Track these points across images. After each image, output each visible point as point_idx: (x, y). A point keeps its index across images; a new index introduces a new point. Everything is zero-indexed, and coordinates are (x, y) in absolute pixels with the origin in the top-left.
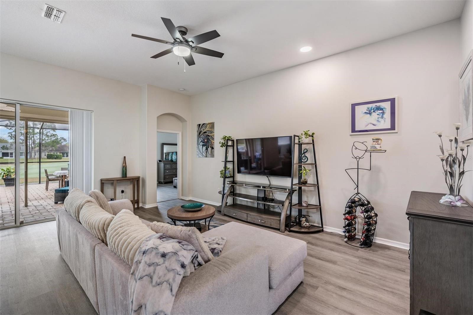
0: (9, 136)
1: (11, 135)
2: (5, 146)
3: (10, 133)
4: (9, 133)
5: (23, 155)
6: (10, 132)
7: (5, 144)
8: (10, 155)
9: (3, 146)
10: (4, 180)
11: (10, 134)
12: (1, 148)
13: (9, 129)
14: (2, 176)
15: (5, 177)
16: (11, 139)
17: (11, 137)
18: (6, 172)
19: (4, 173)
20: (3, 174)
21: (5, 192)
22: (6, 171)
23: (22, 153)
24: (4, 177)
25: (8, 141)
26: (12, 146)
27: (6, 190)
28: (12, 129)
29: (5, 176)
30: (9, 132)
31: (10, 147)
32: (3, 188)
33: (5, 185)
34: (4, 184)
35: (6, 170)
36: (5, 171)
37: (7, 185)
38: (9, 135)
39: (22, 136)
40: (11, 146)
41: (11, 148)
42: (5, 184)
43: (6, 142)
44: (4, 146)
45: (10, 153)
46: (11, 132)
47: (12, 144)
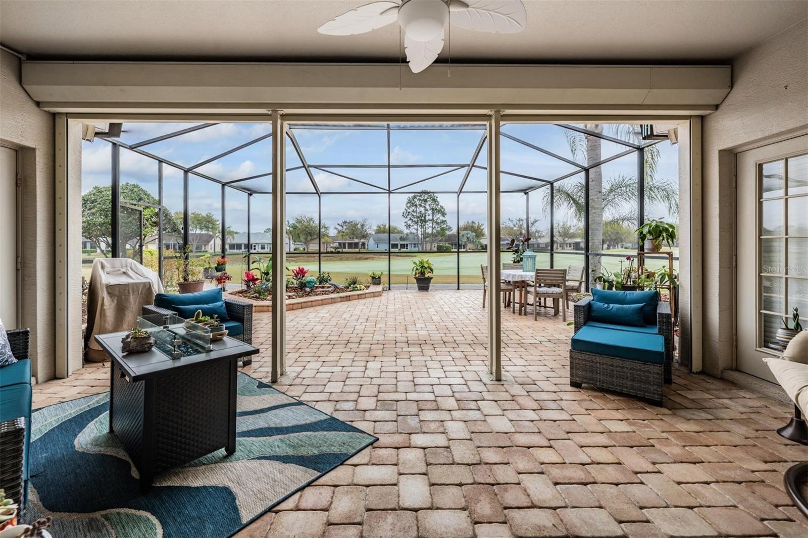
10: (417, 280)
14: (414, 273)
18: (419, 268)
19: (417, 269)
20: (415, 270)
22: (418, 265)
24: (417, 276)
25: (404, 232)
27: (420, 297)
29: (418, 274)
31: (406, 237)
32: (416, 293)
33: (418, 289)
37: (420, 289)
38: (404, 225)
41: (407, 239)
42: (418, 286)
44: (401, 237)
47: (407, 235)
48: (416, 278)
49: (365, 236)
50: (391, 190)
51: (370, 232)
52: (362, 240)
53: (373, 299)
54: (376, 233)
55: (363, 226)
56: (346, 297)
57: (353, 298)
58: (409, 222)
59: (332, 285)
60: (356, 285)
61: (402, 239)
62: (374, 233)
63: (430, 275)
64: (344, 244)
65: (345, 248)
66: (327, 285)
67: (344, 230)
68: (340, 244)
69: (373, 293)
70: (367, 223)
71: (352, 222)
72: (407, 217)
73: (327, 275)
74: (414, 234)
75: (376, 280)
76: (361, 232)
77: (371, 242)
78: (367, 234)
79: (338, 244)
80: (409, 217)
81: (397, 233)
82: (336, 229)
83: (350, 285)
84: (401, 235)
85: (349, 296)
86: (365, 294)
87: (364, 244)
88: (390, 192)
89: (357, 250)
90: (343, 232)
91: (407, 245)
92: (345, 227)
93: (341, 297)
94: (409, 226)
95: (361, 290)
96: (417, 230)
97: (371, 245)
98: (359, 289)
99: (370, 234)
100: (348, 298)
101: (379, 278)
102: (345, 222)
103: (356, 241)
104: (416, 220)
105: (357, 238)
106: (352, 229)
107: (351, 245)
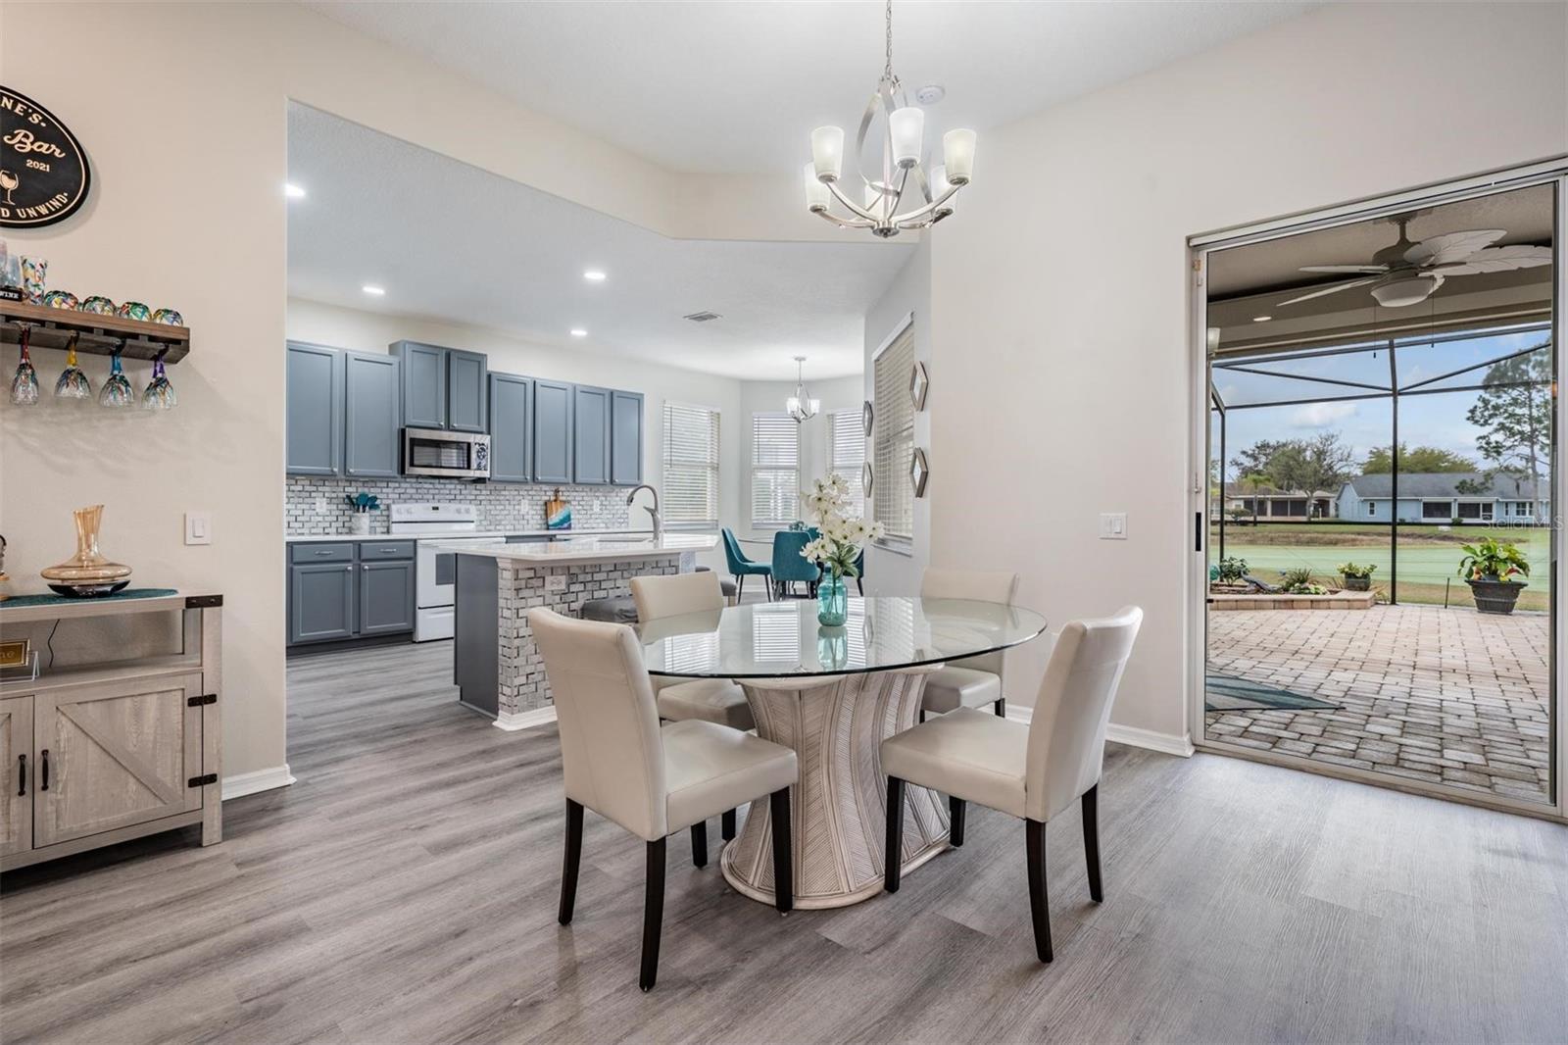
0: (1480, 448)
1: (1488, 443)
2: (1469, 481)
3: (1483, 438)
4: (1481, 438)
5: (1527, 512)
6: (1482, 435)
7: (1467, 477)
8: (1484, 511)
9: (1461, 483)
10: (1474, 587)
11: (1484, 441)
12: (1457, 488)
13: (1481, 425)
14: (1465, 571)
15: (1478, 576)
16: (1488, 456)
17: (1486, 450)
18: (1479, 559)
19: (1474, 563)
20: (1468, 564)
21: (1480, 630)
22: (1479, 553)
23: (1524, 504)
24: (1475, 577)
25: (1475, 466)
26: (1490, 481)
27: (1481, 626)
28: (1489, 424)
29: (1478, 573)
30: (1478, 435)
31: (1482, 484)
32: (1471, 616)
33: (1476, 608)
34: (1475, 604)
35: (1481, 552)
36: (1475, 553)
37: (1484, 607)
38: (1478, 445)
39: (1526, 443)
40: (1486, 480)
41: (1486, 488)
42: (1477, 601)
43: (1469, 468)
44: (1463, 483)
45: (1484, 505)
46: (1486, 434)
47: (1488, 476)
48: (1470, 582)
49: (1331, 481)
50: (1399, 388)
51: (1345, 470)
52: (1319, 493)
53: (1348, 611)
54: (1366, 472)
55: (1320, 454)
56: (1286, 601)
57: (1301, 604)
58: (1499, 437)
59: (1252, 582)
60: (1307, 584)
61: (1462, 488)
62: (1359, 472)
63: (1515, 578)
64: (1262, 503)
65: (1265, 514)
66: (1240, 582)
67: (1261, 467)
68: (1248, 503)
69: (1348, 601)
70: (1335, 446)
71: (1284, 445)
72: (1486, 423)
73: (1239, 564)
74: (1518, 471)
75: (1356, 580)
76: (1316, 472)
77: (1350, 495)
78: (1336, 475)
79: (1242, 503)
80: (1496, 421)
81: (1447, 470)
82: (1237, 464)
83: (1292, 585)
84: (1458, 478)
85: (1293, 601)
86: (1329, 601)
87: (1323, 504)
88: (1395, 393)
89: (1304, 519)
90: (1259, 473)
91: (1488, 507)
92: (1263, 459)
93: (1274, 601)
94: (1494, 450)
95: (1317, 593)
96: (1532, 459)
97: (1350, 504)
98: (1313, 591)
99: (1348, 476)
100: (1290, 605)
101: (1366, 576)
102: (1264, 447)
103: (1300, 494)
104: (1527, 428)
105: (1300, 487)
106: (1287, 465)
107: (1280, 507)
